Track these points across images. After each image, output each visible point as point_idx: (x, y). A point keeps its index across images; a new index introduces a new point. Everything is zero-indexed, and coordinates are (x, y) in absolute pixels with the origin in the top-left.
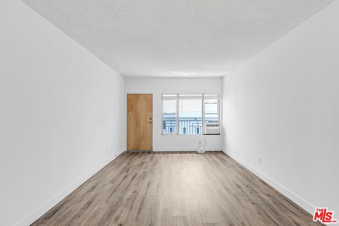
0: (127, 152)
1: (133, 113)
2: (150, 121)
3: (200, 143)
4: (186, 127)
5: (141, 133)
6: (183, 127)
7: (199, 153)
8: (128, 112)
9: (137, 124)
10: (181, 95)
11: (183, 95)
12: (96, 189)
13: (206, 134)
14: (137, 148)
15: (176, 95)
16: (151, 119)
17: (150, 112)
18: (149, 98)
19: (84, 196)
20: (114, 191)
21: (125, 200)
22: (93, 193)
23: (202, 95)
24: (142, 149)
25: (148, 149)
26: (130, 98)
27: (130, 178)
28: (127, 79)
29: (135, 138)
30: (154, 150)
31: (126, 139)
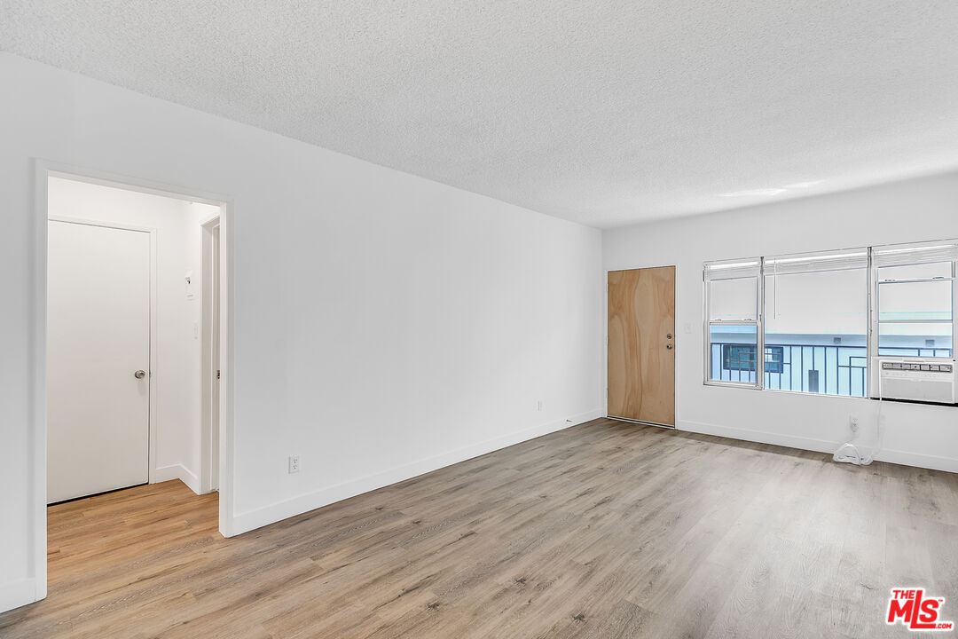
0: (608, 420)
1: (621, 321)
2: (669, 341)
3: (853, 426)
4: (819, 367)
5: (644, 373)
6: (808, 367)
7: (837, 463)
8: (611, 317)
9: (634, 349)
10: (772, 262)
11: (777, 261)
12: (486, 470)
13: (883, 399)
14: (632, 413)
15: (756, 263)
16: (669, 337)
17: (669, 318)
18: (665, 279)
19: (461, 475)
20: (510, 483)
21: (512, 503)
22: (474, 476)
23: (866, 254)
24: (645, 418)
25: (661, 420)
26: (615, 282)
27: (559, 470)
28: (608, 234)
29: (626, 387)
30: (679, 426)
31: (606, 387)
